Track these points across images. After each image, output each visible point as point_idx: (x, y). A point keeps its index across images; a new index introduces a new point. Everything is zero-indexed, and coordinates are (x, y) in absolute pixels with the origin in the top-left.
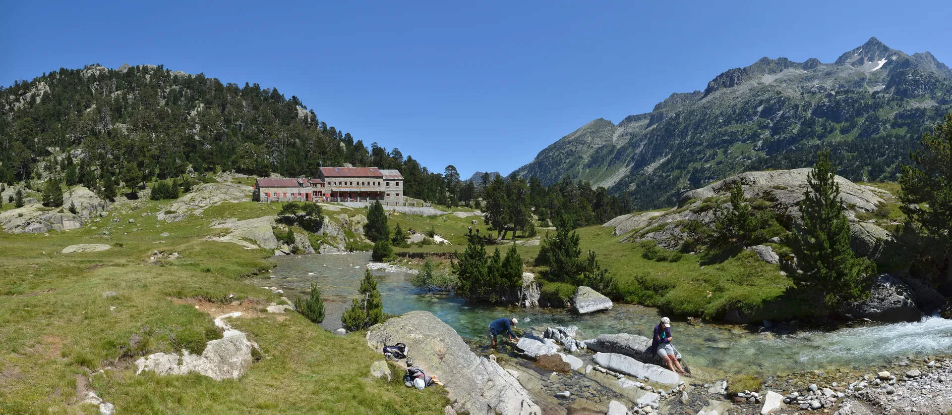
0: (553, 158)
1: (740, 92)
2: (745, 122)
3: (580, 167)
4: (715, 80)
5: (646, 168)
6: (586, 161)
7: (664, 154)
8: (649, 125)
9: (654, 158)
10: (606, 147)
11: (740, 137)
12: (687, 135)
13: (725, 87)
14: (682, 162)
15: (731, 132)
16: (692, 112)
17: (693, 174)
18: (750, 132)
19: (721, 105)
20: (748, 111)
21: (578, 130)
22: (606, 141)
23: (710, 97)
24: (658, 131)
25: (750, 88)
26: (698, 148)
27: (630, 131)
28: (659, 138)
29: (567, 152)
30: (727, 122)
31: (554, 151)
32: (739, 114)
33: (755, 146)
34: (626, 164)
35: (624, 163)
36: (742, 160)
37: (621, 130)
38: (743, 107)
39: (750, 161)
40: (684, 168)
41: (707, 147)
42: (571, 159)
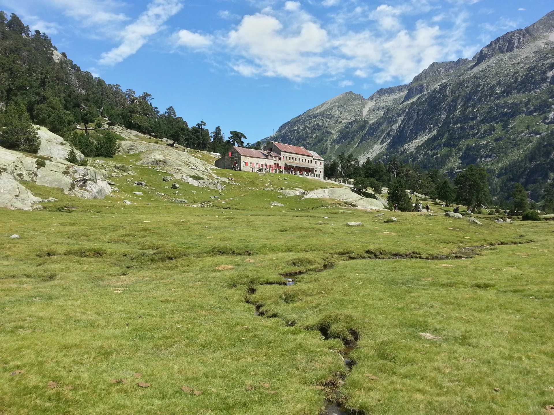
0: (298, 132)
1: (522, 57)
2: (530, 91)
3: (329, 143)
4: (489, 46)
5: (406, 146)
6: (335, 137)
7: (427, 131)
8: (407, 98)
9: (415, 135)
10: (357, 122)
11: (524, 109)
12: (455, 109)
13: (502, 52)
14: (450, 138)
15: (512, 104)
16: (462, 83)
17: (465, 152)
18: (538, 103)
19: (497, 74)
20: (533, 78)
21: (324, 104)
22: (355, 116)
23: (483, 65)
24: (419, 105)
25: (535, 50)
26: (471, 123)
27: (383, 104)
28: (421, 113)
29: (313, 126)
30: (507, 92)
31: (298, 125)
32: (523, 82)
33: (546, 118)
34: (380, 141)
35: (378, 139)
36: (528, 135)
37: (371, 104)
38: (528, 74)
39: (538, 136)
40: (454, 146)
41: (482, 121)
42: (318, 133)
